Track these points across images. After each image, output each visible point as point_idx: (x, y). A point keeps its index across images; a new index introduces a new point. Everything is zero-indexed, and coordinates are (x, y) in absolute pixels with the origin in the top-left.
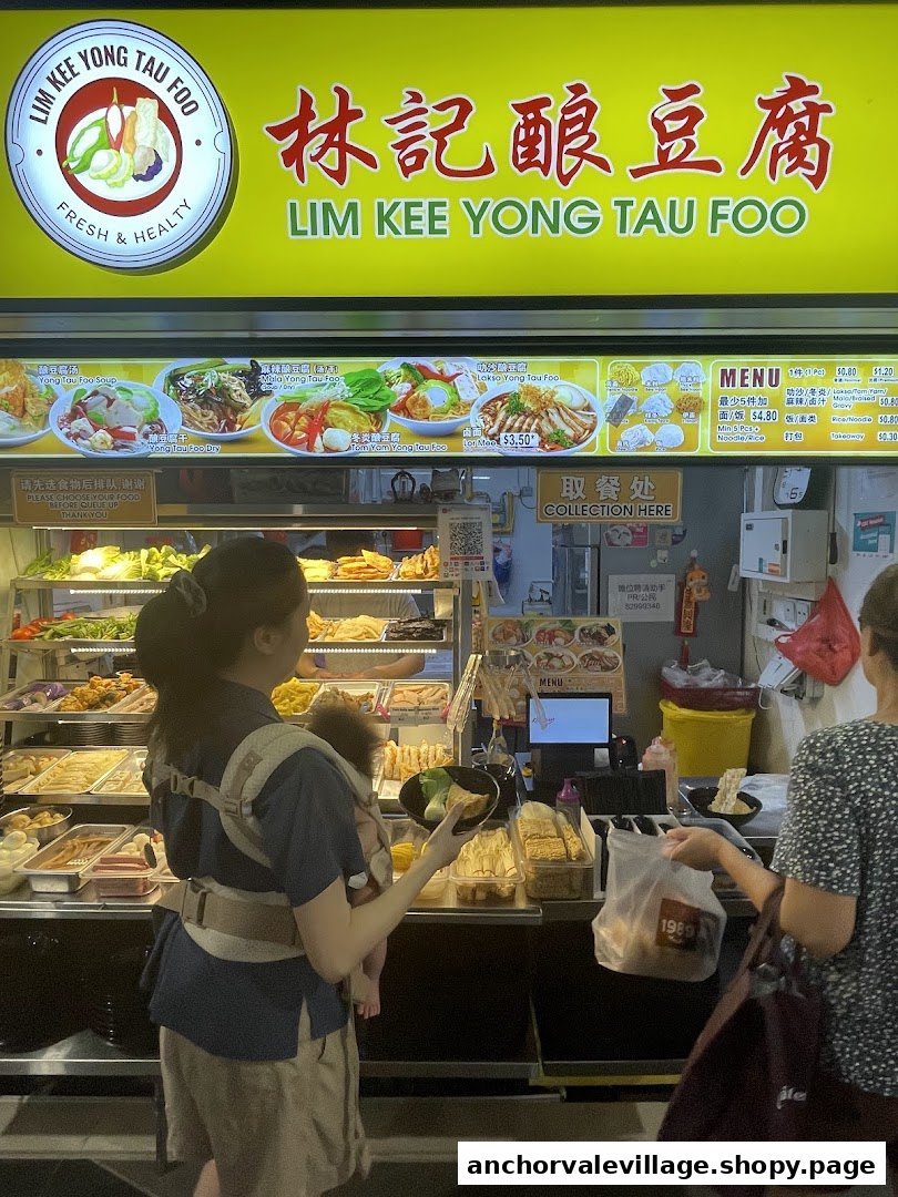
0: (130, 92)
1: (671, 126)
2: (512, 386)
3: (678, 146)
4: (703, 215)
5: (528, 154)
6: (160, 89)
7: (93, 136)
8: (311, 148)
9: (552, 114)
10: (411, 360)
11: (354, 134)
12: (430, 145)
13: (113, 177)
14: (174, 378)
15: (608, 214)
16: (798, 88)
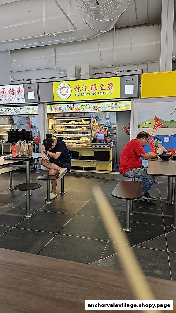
0: (65, 87)
1: (102, 87)
2: (94, 106)
3: (102, 88)
4: (104, 93)
5: (92, 89)
6: (67, 87)
7: (62, 90)
8: (77, 90)
9: (93, 86)
10: (86, 104)
11: (79, 89)
12: (85, 89)
13: (64, 93)
14: (67, 106)
15: (98, 93)
16: (111, 83)
